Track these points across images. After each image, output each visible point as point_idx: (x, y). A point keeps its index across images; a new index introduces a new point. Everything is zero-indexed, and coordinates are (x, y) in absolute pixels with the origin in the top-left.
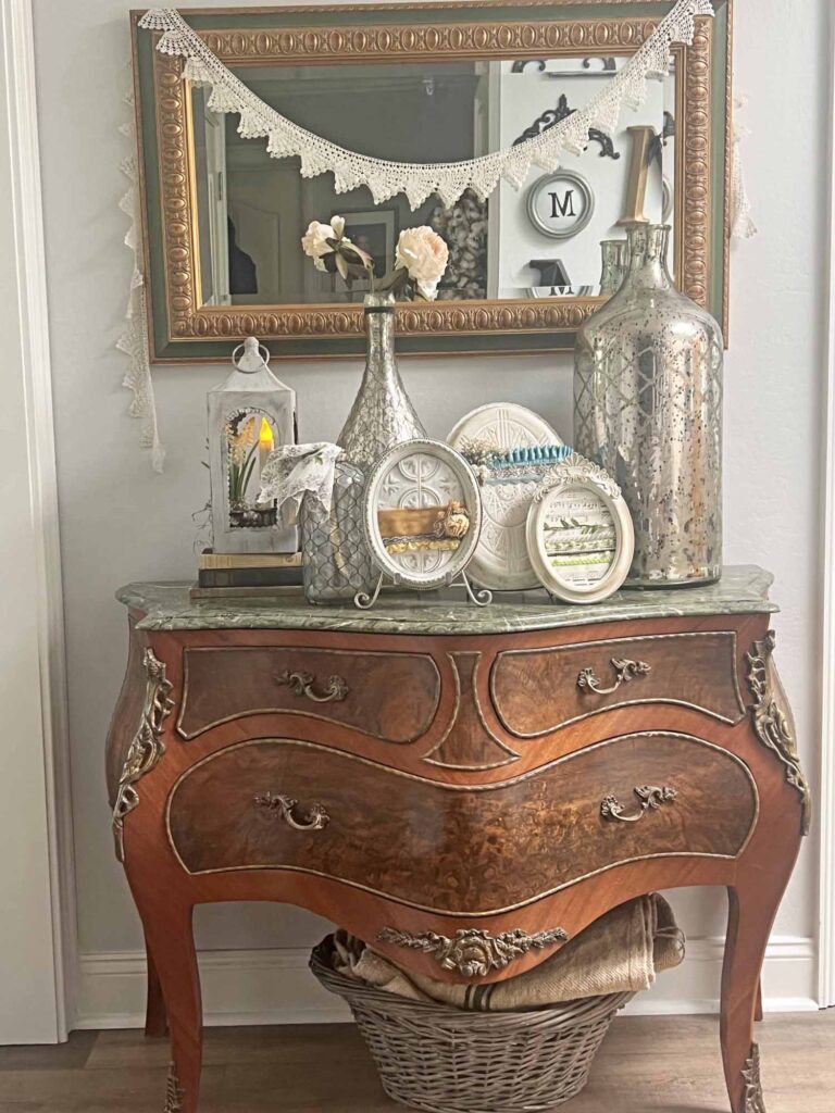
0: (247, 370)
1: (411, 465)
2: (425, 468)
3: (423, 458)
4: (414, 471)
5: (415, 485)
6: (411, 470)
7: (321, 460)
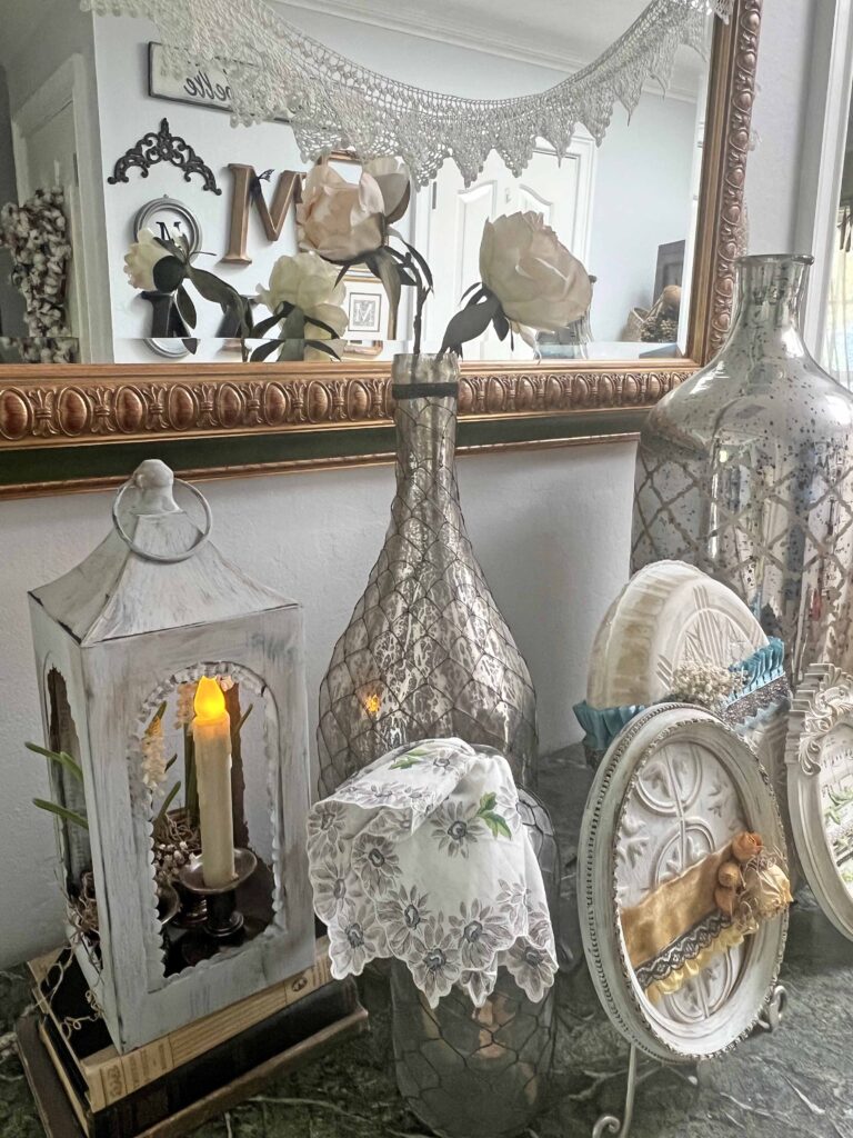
0: (165, 553)
1: (657, 777)
2: (681, 775)
3: (672, 752)
4: (665, 791)
5: (675, 824)
6: (659, 789)
7: (498, 820)
